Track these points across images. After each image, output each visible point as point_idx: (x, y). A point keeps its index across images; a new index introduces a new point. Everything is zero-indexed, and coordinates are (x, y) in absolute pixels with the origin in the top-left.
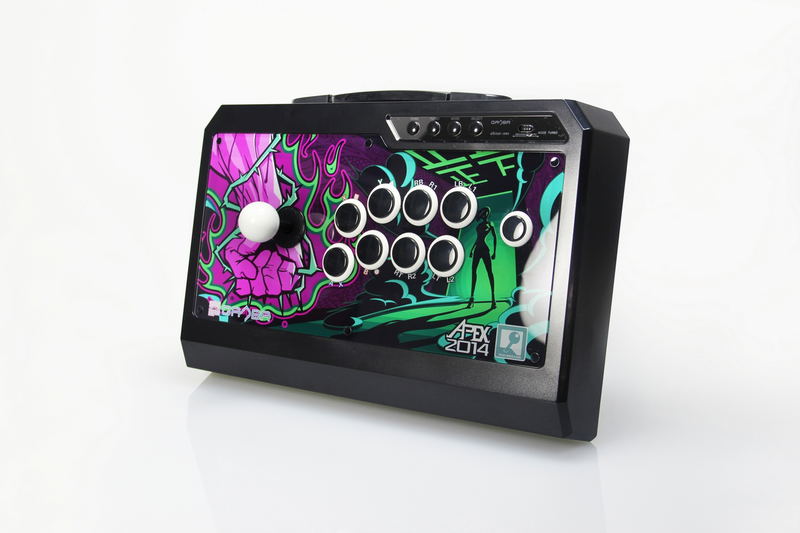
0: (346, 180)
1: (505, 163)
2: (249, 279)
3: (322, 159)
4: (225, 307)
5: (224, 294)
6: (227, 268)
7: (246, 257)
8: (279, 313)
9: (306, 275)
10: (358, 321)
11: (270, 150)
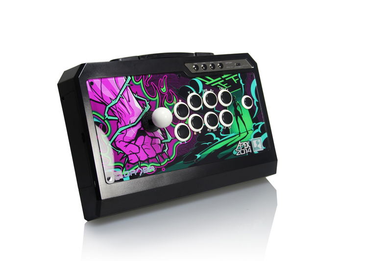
0: (173, 94)
1: (235, 78)
2: (136, 154)
3: (157, 85)
4: (125, 172)
5: (122, 165)
6: (119, 151)
7: (130, 143)
8: (159, 165)
9: (167, 142)
10: (198, 156)
11: (126, 85)
